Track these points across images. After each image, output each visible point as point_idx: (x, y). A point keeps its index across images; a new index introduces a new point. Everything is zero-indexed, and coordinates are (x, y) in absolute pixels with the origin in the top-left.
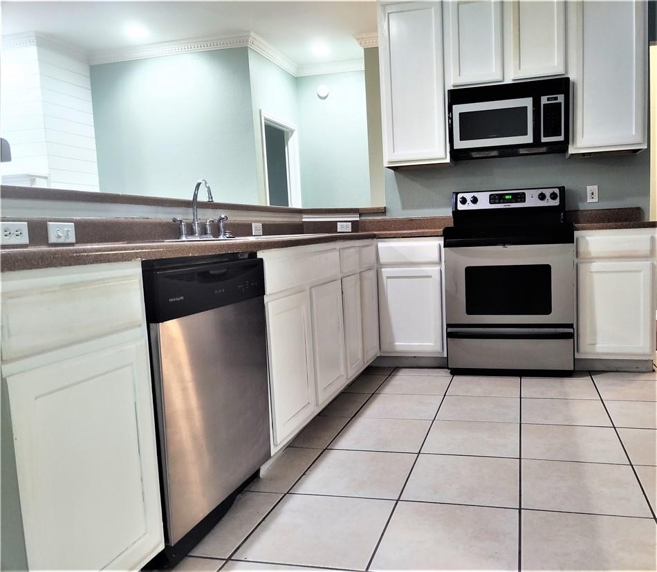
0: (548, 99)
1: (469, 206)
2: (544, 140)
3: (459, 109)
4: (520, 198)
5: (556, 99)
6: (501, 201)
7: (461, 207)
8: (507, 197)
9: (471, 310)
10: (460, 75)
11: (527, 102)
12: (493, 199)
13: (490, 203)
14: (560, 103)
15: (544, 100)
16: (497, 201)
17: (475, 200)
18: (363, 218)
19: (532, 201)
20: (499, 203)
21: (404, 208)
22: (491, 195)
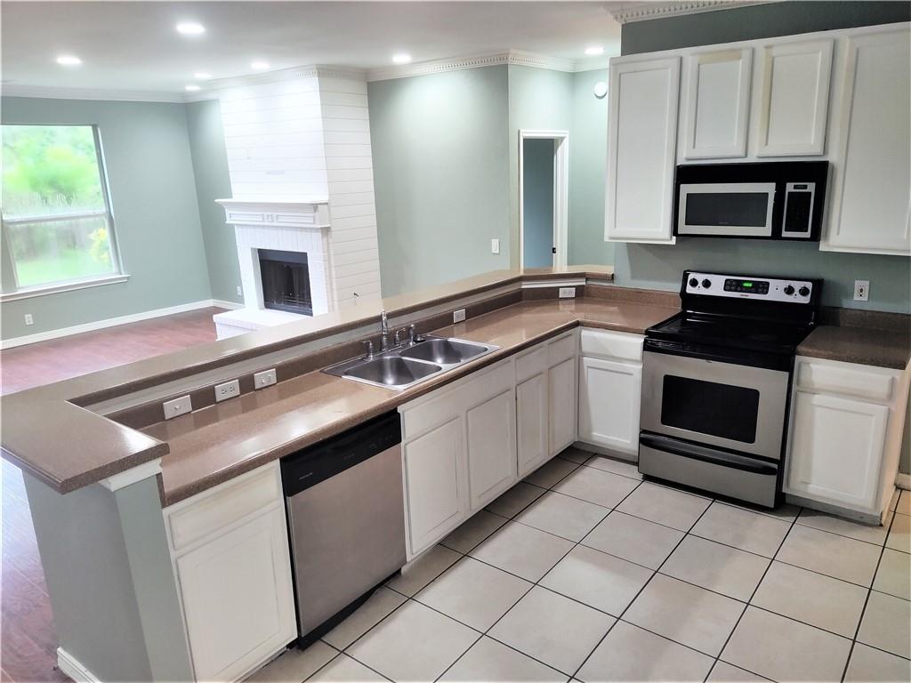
0: (795, 187)
1: (699, 290)
2: (785, 234)
3: (686, 189)
4: (763, 287)
5: (805, 187)
6: (739, 289)
7: (690, 290)
8: (746, 285)
9: (666, 420)
10: (694, 147)
11: (769, 188)
12: (729, 286)
13: (725, 289)
14: (810, 193)
15: (790, 187)
16: (733, 288)
17: (707, 284)
18: (589, 282)
19: (776, 292)
20: (736, 291)
21: (634, 277)
22: (727, 280)
